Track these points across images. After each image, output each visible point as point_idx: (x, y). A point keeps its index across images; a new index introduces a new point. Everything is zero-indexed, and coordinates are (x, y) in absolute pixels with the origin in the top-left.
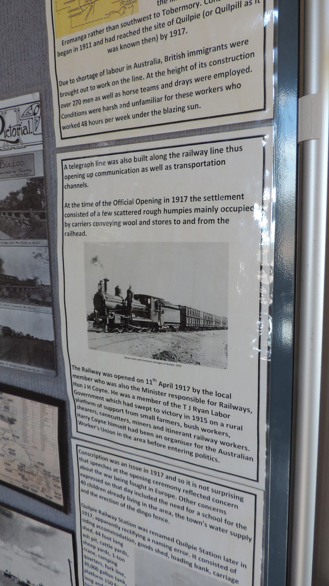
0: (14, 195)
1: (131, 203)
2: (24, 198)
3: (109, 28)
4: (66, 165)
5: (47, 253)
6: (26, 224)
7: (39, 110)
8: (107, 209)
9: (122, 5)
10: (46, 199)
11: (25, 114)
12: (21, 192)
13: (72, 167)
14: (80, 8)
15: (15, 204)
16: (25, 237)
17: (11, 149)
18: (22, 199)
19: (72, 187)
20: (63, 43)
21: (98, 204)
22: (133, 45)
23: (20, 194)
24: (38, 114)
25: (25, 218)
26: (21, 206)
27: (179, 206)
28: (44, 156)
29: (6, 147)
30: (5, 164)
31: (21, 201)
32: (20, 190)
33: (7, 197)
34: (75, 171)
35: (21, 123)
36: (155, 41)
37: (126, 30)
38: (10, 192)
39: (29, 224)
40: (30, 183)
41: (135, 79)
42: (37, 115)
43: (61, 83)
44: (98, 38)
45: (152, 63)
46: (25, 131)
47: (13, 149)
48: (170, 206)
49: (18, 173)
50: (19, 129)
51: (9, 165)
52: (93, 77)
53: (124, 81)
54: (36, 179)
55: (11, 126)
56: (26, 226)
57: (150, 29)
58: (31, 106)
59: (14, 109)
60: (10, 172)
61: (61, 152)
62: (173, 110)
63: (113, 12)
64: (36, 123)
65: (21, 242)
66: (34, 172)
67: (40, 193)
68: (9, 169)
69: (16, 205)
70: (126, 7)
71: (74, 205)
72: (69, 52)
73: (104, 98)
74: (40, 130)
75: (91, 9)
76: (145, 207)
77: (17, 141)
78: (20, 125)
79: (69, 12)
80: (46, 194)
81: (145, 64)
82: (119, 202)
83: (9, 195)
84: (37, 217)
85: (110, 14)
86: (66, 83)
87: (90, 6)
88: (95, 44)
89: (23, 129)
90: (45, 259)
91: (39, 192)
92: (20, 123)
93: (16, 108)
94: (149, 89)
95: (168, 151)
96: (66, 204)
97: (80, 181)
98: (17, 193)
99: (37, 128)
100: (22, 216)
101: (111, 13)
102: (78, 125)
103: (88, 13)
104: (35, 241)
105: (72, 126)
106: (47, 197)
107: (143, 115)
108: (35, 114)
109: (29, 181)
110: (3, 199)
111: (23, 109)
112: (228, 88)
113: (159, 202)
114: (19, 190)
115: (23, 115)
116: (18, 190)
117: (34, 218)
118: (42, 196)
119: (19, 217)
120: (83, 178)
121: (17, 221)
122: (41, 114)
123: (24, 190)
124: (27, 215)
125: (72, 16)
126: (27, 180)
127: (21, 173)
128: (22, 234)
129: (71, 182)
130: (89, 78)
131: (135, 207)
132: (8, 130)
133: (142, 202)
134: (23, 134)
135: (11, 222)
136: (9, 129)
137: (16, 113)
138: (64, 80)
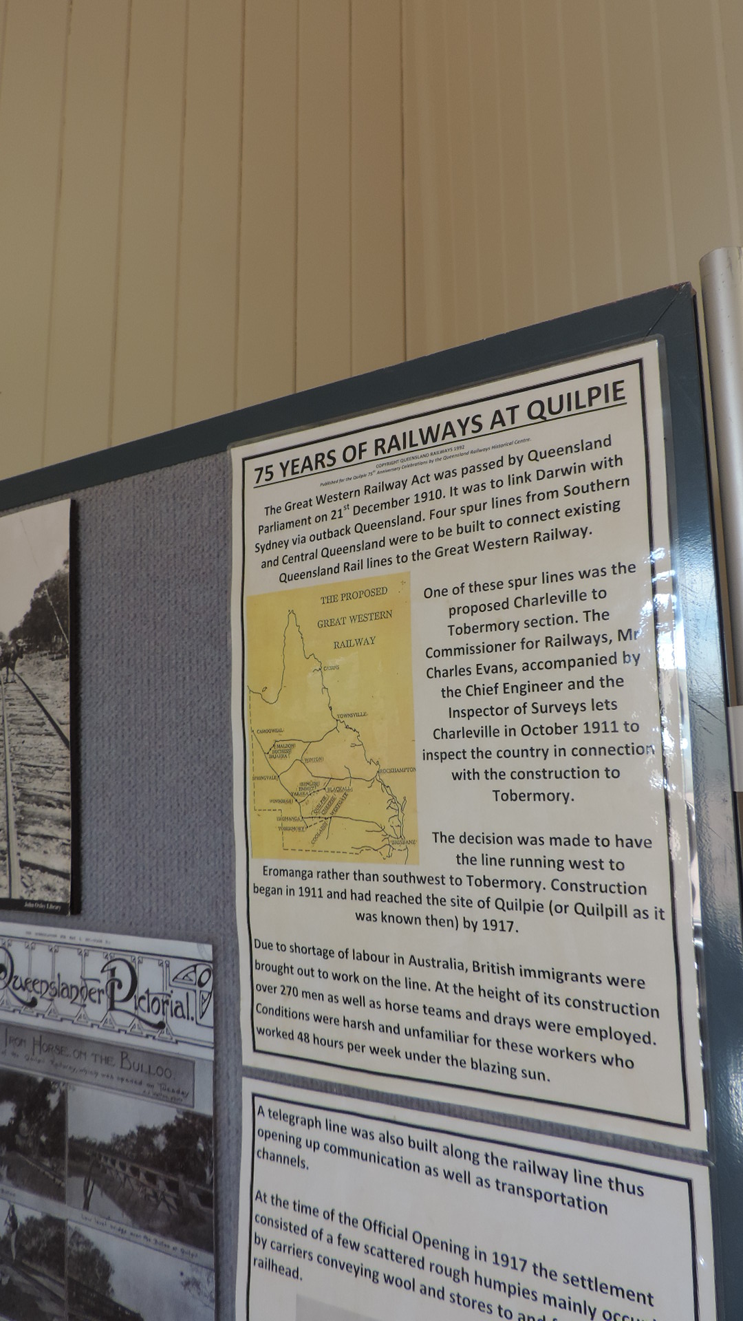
0: (145, 1134)
1: (403, 1235)
2: (167, 1147)
3: (358, 875)
4: (261, 1107)
5: (210, 1284)
6: (168, 1205)
7: (209, 978)
8: (349, 1233)
9: (386, 842)
10: (216, 1163)
11: (181, 976)
12: (161, 1132)
13: (273, 1115)
14: (301, 818)
15: (148, 1154)
16: (165, 1233)
17: (147, 1036)
18: (162, 1147)
19: (273, 1158)
20: (264, 870)
21: (330, 1215)
22: (408, 920)
23: (160, 1136)
24: (208, 987)
25: (167, 1191)
26: (160, 1161)
27: (507, 1275)
28: (215, 1072)
29: (136, 1030)
30: (132, 1062)
31: (161, 1150)
32: (162, 1127)
33: (132, 1133)
34: (281, 1127)
35: (172, 992)
36: (453, 926)
37: (394, 889)
38: (138, 1125)
39: (176, 1207)
40: (184, 1120)
41: (410, 984)
42: (204, 988)
43: (257, 942)
44: (337, 885)
45: (446, 966)
46: (178, 1011)
47: (150, 1039)
48: (488, 1270)
49: (157, 1089)
50: (167, 1002)
51: (140, 1068)
52: (326, 954)
53: (387, 981)
54: (196, 1116)
55: (150, 991)
56: (169, 1210)
57: (442, 902)
58: (195, 966)
59: (159, 960)
60: (141, 1083)
61: (251, 1077)
62: (491, 1068)
63: (369, 848)
64: (202, 1004)
65: (156, 1241)
66: (192, 1100)
67: (202, 1149)
68: (138, 1076)
69: (150, 1155)
70: (394, 846)
71: (276, 1200)
72: (277, 891)
73: (347, 1001)
74: (209, 1018)
75: (323, 828)
76: (434, 1256)
77: (161, 1026)
78: (170, 996)
79: (279, 819)
80: (216, 1154)
81: (434, 963)
82: (377, 1226)
83: (136, 1131)
84: (194, 1199)
85: (361, 849)
86: (269, 946)
87: (322, 823)
88: (330, 895)
89: (174, 1006)
90: (206, 1296)
91: (201, 1146)
92: (169, 992)
93: (163, 960)
94: (440, 1013)
95: (482, 1148)
96: (259, 1192)
97: (289, 1150)
98: (154, 1132)
99: (203, 1014)
100: (161, 1185)
101: (364, 849)
102: (290, 1036)
103: (318, 835)
104: (186, 1248)
105: (278, 1034)
106: (217, 1159)
107: (428, 1058)
108: (201, 985)
109: (181, 1116)
110: (123, 1135)
111: (177, 966)
112: (606, 1061)
113: (464, 1253)
114: (159, 1127)
115: (176, 977)
116: (156, 1126)
117: (188, 1199)
118: (205, 1155)
119: (155, 1183)
120: (298, 1145)
121: (149, 1191)
122: (214, 987)
123: (168, 1130)
124: (172, 1186)
125: (286, 829)
126: (178, 1112)
127: (164, 1093)
128: (158, 1224)
129: (273, 1146)
130: (316, 953)
131: (413, 1250)
132: (142, 998)
133: (427, 1242)
134: (174, 1016)
135: (136, 1188)
136: (146, 996)
137: (161, 968)
138: (264, 940)
